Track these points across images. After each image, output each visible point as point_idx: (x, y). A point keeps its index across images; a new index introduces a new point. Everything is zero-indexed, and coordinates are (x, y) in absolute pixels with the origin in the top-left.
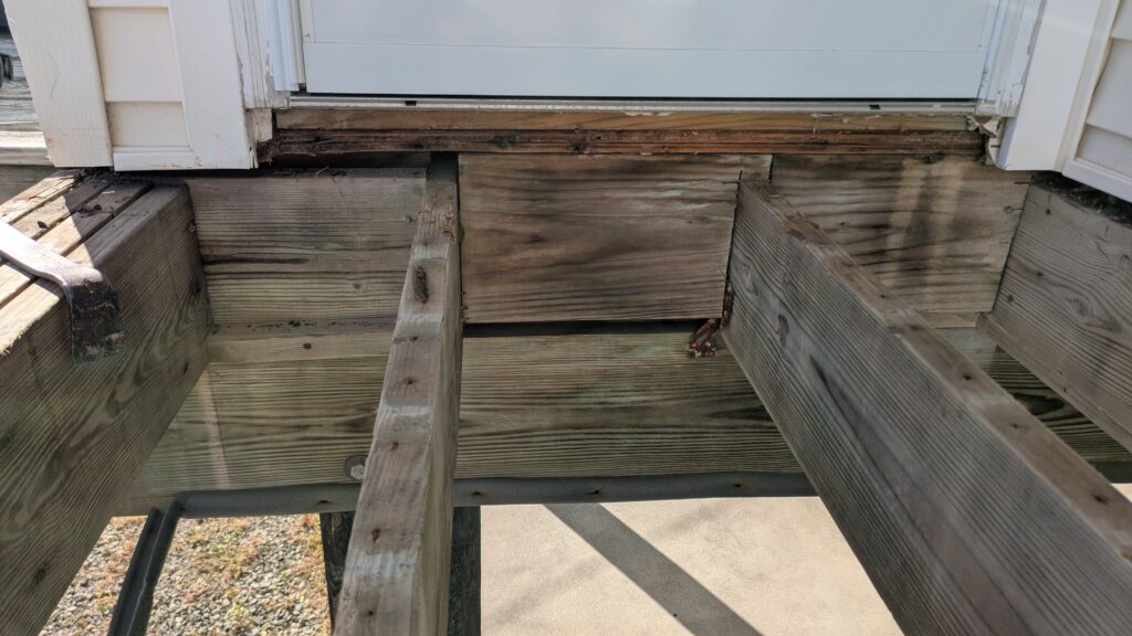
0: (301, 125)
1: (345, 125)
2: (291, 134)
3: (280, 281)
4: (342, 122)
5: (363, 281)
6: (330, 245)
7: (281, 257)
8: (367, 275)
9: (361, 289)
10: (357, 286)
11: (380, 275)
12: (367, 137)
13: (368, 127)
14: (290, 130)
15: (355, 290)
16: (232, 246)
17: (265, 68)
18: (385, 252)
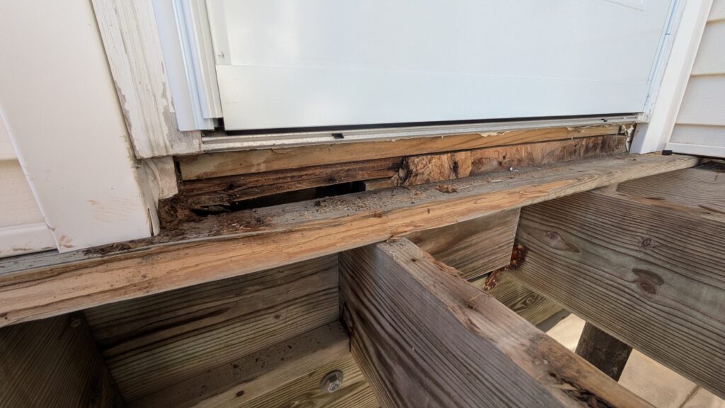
0: (213, 173)
1: (263, 168)
2: (200, 185)
3: (200, 336)
4: (259, 164)
5: (283, 311)
6: (251, 288)
7: (199, 314)
8: (286, 305)
9: (281, 318)
10: (277, 317)
11: (297, 301)
12: (284, 178)
13: (286, 167)
14: (199, 180)
15: (275, 320)
16: (138, 320)
17: (162, 103)
18: (303, 280)
